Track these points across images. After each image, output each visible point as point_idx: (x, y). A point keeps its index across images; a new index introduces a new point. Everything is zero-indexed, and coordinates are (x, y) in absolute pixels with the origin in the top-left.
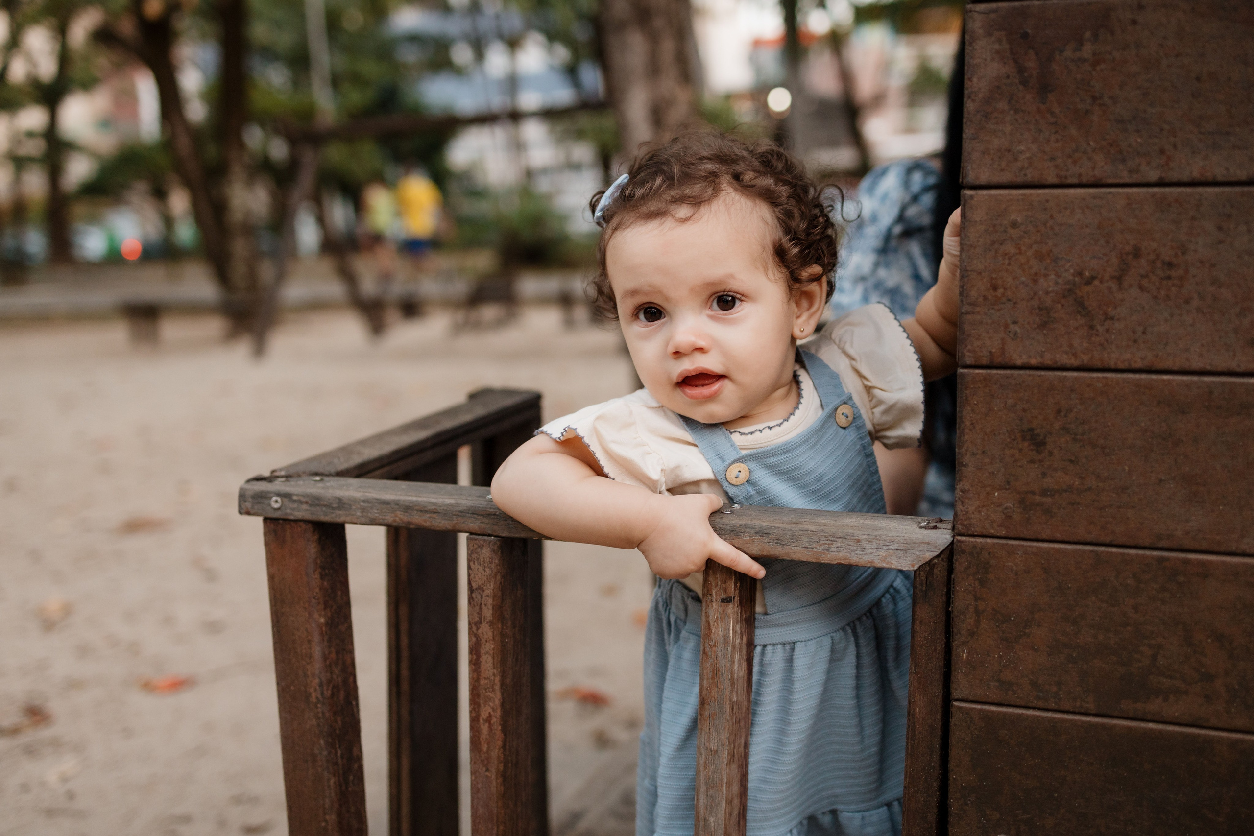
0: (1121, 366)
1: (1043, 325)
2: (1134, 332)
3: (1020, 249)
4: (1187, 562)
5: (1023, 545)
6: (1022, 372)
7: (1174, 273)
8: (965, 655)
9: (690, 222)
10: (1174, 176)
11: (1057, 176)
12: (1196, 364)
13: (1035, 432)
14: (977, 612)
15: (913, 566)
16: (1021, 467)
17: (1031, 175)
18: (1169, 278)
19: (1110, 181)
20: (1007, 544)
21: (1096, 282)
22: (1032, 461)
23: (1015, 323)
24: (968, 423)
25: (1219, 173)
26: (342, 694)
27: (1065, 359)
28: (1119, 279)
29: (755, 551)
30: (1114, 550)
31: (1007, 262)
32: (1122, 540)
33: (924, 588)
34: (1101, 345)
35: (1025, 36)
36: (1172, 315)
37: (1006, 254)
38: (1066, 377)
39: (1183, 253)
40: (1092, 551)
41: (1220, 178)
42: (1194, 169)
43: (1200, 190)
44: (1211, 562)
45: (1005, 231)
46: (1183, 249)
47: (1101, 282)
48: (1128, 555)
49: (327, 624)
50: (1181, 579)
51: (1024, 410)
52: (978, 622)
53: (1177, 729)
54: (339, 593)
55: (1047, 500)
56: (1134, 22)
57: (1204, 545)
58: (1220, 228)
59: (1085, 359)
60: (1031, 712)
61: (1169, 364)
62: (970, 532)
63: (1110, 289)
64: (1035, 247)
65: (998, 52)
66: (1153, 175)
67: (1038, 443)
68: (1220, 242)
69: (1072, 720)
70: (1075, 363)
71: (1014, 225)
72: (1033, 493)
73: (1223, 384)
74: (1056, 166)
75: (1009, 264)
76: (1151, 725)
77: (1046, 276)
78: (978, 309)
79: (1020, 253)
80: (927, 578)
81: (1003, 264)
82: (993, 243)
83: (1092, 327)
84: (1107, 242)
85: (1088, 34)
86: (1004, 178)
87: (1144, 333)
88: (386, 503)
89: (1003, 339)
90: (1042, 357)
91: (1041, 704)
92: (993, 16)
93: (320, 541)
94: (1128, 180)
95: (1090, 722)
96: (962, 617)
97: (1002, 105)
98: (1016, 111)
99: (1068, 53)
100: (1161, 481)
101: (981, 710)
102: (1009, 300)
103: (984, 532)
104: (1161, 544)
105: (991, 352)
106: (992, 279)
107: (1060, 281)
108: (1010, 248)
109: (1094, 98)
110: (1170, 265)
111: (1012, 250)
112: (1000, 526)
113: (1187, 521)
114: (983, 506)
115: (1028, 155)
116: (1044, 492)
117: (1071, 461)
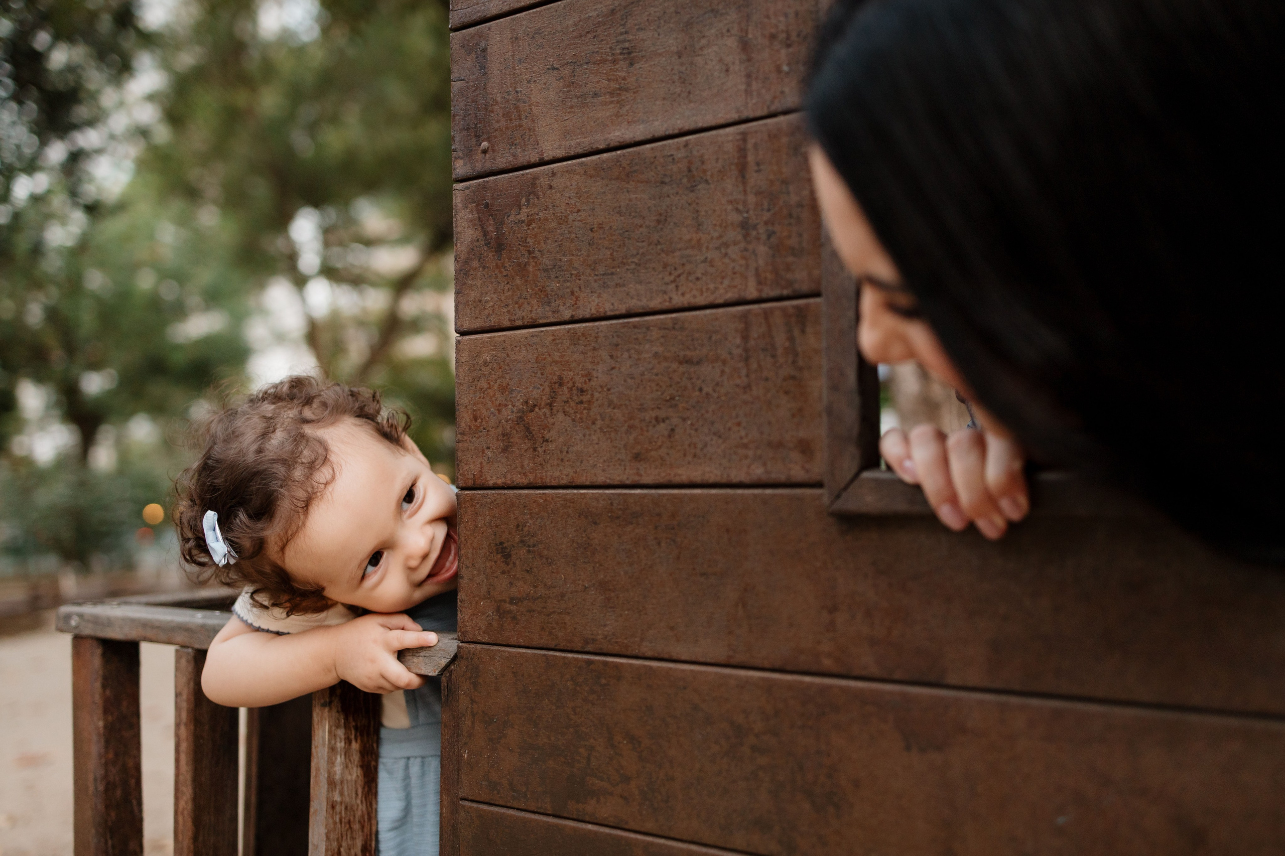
0: (554, 483)
1: (505, 450)
2: (561, 452)
3: (490, 385)
4: (606, 664)
5: (499, 650)
6: (493, 492)
7: (585, 398)
8: (466, 756)
10: (580, 314)
11: (510, 320)
12: (601, 479)
13: (504, 545)
14: (473, 715)
15: (435, 672)
16: (497, 577)
17: (493, 321)
18: (581, 402)
19: (541, 321)
20: (489, 650)
21: (537, 409)
22: (503, 573)
23: (488, 448)
24: (463, 539)
25: (608, 308)
27: (519, 479)
28: (550, 405)
30: (558, 654)
31: (482, 395)
32: (562, 645)
33: (446, 694)
34: (541, 464)
35: (487, 205)
36: (584, 436)
37: (482, 389)
38: (520, 494)
39: (590, 380)
40: (544, 655)
41: (609, 313)
43: (597, 324)
44: (622, 664)
45: (481, 370)
46: (589, 376)
47: (540, 409)
48: (567, 658)
49: (105, 727)
50: (603, 681)
51: (497, 526)
52: (473, 723)
53: (607, 830)
55: (513, 608)
56: (551, 187)
57: (616, 649)
58: (611, 356)
59: (531, 478)
60: (511, 812)
61: (582, 480)
62: (466, 639)
63: (545, 415)
64: (499, 382)
65: (471, 221)
66: (567, 314)
67: (507, 556)
68: (613, 368)
69: (536, 820)
70: (524, 481)
71: (486, 364)
72: (505, 601)
73: (619, 494)
74: (509, 312)
75: (483, 398)
76: (590, 827)
77: (506, 405)
78: (465, 437)
79: (489, 388)
80: (447, 684)
81: (480, 397)
82: (474, 379)
83: (535, 449)
84: (542, 374)
85: (523, 201)
86: (477, 324)
87: (567, 452)
89: (481, 463)
90: (505, 477)
91: (515, 805)
92: (467, 192)
93: (104, 655)
94: (553, 320)
95: (548, 822)
96: (463, 719)
97: (475, 264)
98: (484, 268)
99: (512, 218)
100: (586, 588)
101: (477, 809)
102: (484, 429)
103: (475, 640)
104: (589, 648)
105: (474, 474)
106: (474, 411)
107: (515, 410)
108: (483, 384)
109: (530, 252)
110: (582, 391)
111: (486, 386)
112: (484, 633)
113: (605, 626)
114: (474, 615)
115: (491, 304)
116: (512, 601)
117: (528, 571)
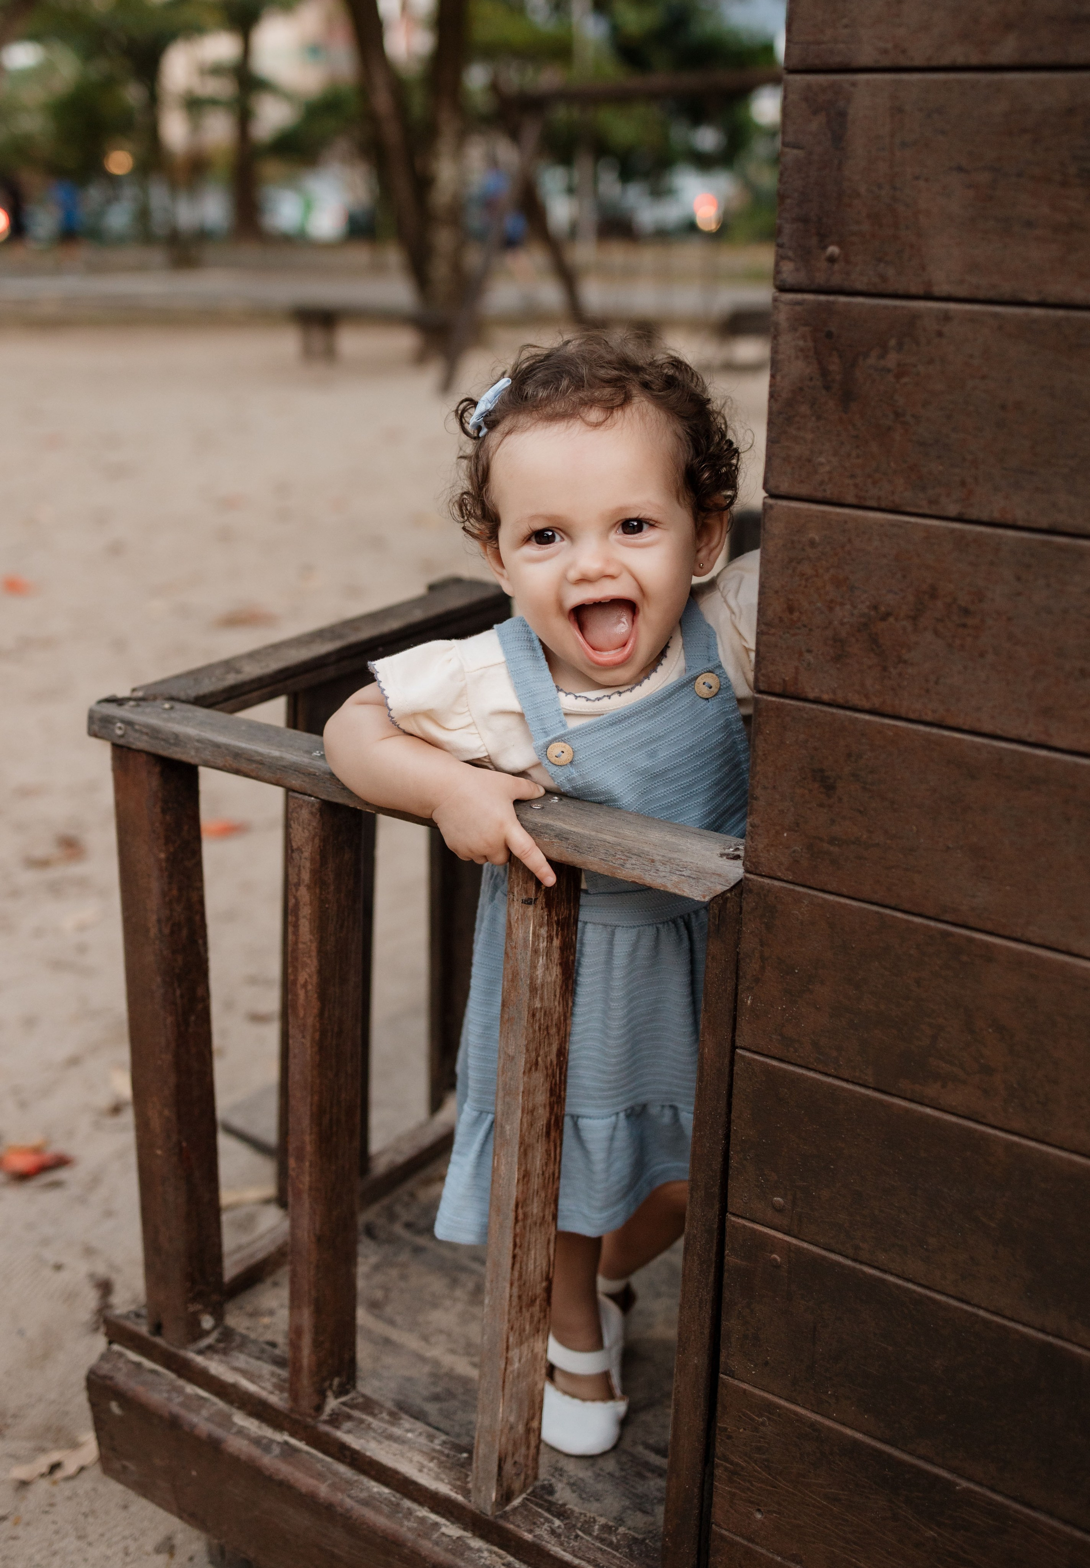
0: (912, 716)
1: (837, 659)
2: (927, 681)
3: (816, 571)
4: (971, 940)
5: (809, 895)
6: (814, 706)
7: (970, 621)
8: (749, 1002)
9: (602, 428)
10: (974, 513)
11: (857, 496)
12: (987, 727)
13: (826, 774)
14: (763, 958)
15: (704, 897)
16: (810, 809)
17: (829, 492)
18: (964, 626)
19: (909, 509)
20: (793, 890)
21: (891, 619)
22: (821, 805)
23: (809, 651)
24: (760, 753)
25: (1019, 515)
26: (185, 932)
27: (856, 700)
28: (914, 619)
29: (554, 856)
30: (899, 915)
31: (803, 583)
32: (907, 906)
33: (717, 923)
34: (893, 689)
35: (829, 335)
36: (965, 668)
37: (803, 575)
38: (856, 718)
39: (980, 601)
40: (877, 913)
41: (1020, 523)
42: (995, 507)
43: (1000, 531)
44: (995, 945)
45: (803, 550)
46: (980, 596)
47: (896, 619)
48: (912, 922)
49: (167, 859)
50: (965, 958)
51: (816, 749)
52: (763, 968)
53: (954, 1119)
54: (186, 828)
55: (835, 849)
56: (940, 334)
57: (989, 926)
58: (1019, 579)
59: (876, 702)
60: (811, 1074)
61: (959, 721)
62: (758, 872)
63: (904, 629)
64: (832, 571)
65: (802, 350)
66: (953, 509)
67: (829, 788)
68: (1019, 594)
69: (850, 1090)
70: (867, 705)
71: (812, 543)
72: (821, 840)
73: (1014, 752)
74: (856, 485)
75: (806, 587)
76: (928, 1111)
77: (842, 604)
78: (773, 631)
79: (817, 576)
80: (720, 911)
81: (800, 585)
82: (791, 560)
83: (885, 669)
84: (904, 577)
85: (893, 342)
86: (804, 490)
87: (936, 683)
88: (217, 746)
89: (797, 668)
90: (834, 692)
91: (820, 1067)
92: (798, 308)
94: (927, 511)
95: (868, 1095)
96: (748, 960)
97: (804, 409)
98: (819, 418)
99: (871, 361)
100: (948, 848)
101: (762, 1063)
102: (805, 626)
103: (772, 874)
104: (947, 917)
105: (784, 680)
106: (789, 600)
107: (856, 612)
108: (806, 568)
109: (897, 415)
110: (966, 612)
111: (809, 571)
112: (787, 869)
113: (974, 896)
114: (772, 845)
115: (827, 468)
116: (832, 841)
117: (861, 812)
